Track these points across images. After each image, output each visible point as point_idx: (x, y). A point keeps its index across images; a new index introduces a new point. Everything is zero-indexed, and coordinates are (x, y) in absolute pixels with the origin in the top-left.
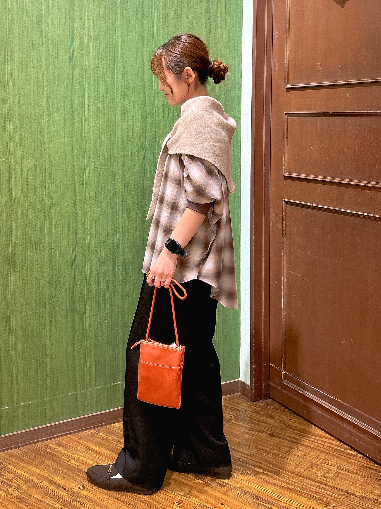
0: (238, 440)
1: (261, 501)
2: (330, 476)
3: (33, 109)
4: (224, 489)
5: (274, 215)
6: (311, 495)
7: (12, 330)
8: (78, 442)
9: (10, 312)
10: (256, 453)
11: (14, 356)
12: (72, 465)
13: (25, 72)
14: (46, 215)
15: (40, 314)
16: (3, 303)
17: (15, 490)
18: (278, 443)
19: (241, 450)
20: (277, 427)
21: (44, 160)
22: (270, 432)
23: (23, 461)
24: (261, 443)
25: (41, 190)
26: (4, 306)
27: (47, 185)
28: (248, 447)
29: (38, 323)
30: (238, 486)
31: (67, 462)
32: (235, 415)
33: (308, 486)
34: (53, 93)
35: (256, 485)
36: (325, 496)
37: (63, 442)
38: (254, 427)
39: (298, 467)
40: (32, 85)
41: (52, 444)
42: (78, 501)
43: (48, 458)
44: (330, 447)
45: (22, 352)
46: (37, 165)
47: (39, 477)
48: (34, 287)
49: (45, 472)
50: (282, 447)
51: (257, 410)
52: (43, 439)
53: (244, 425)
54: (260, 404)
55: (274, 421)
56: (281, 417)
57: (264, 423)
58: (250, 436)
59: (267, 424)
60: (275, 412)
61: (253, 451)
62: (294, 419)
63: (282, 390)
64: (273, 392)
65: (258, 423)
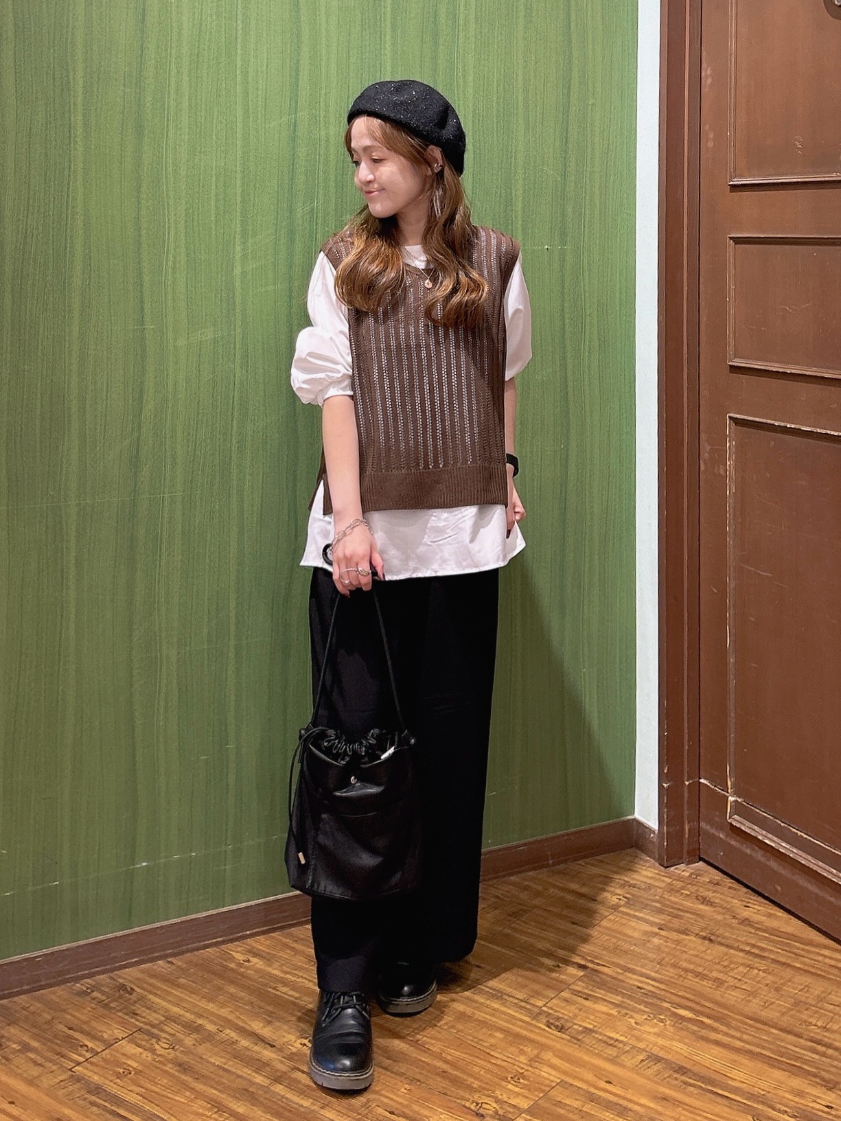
0: (636, 949)
3: (214, 227)
4: (611, 1052)
6: (796, 1066)
8: (293, 949)
9: (156, 647)
10: (676, 977)
11: (162, 748)
12: (284, 995)
13: (200, 152)
16: (143, 626)
18: (723, 958)
19: (643, 970)
20: (718, 922)
21: (232, 328)
22: (704, 934)
23: (179, 986)
24: (686, 956)
27: (237, 379)
28: (658, 963)
30: (641, 1045)
31: (273, 991)
32: (627, 895)
33: (789, 1047)
34: (255, 194)
35: (679, 1045)
36: (827, 1069)
37: (261, 948)
38: (668, 922)
39: (766, 1007)
40: (214, 178)
41: (237, 952)
43: (232, 982)
45: (179, 738)
46: (219, 339)
47: (215, 1019)
49: (229, 1009)
50: (732, 966)
51: (675, 886)
52: (217, 940)
53: (647, 917)
54: (680, 872)
55: (713, 909)
56: (727, 902)
57: (691, 913)
58: (662, 942)
59: (698, 915)
60: (714, 892)
61: (671, 972)
62: (755, 907)
63: (729, 841)
64: (708, 846)
65: (678, 913)
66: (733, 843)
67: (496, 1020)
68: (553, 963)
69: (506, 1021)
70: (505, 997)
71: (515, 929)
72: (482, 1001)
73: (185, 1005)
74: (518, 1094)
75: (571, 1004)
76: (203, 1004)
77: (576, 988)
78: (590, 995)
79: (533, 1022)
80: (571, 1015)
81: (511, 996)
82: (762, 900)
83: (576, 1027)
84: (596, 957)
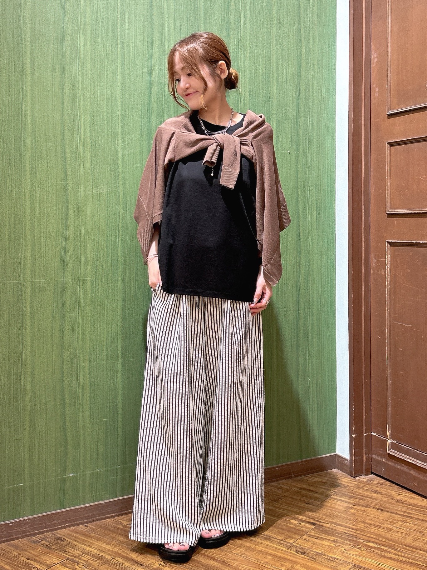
3: (106, 128)
4: (333, 564)
5: (375, 261)
7: (79, 382)
9: (77, 361)
10: (365, 527)
11: (81, 414)
13: (97, 85)
14: (119, 249)
15: (112, 366)
16: (69, 350)
17: (83, 567)
18: (389, 518)
19: (347, 525)
20: (384, 502)
21: (117, 186)
22: (378, 507)
23: (91, 537)
24: (370, 518)
25: (115, 220)
26: (71, 353)
27: (121, 216)
28: (355, 521)
29: (109, 376)
30: (349, 561)
32: (334, 490)
34: (129, 110)
35: (369, 560)
38: (358, 502)
39: (416, 541)
40: (106, 100)
41: (123, 520)
43: (120, 534)
45: (90, 409)
46: (110, 192)
47: (111, 552)
48: (105, 333)
49: (118, 548)
50: (395, 522)
51: (360, 486)
52: (112, 515)
53: (346, 500)
54: (361, 479)
55: (381, 496)
56: (388, 492)
57: (370, 498)
58: (355, 511)
59: (374, 499)
60: (381, 488)
61: (362, 525)
62: (403, 494)
63: (388, 462)
64: (377, 466)
65: (363, 498)
66: (390, 463)
67: (266, 550)
68: (297, 522)
69: (273, 551)
70: (272, 539)
71: (276, 507)
72: (260, 541)
73: (94, 546)
75: (309, 541)
76: (104, 545)
77: (311, 534)
78: (319, 537)
79: (288, 550)
80: (309, 546)
81: (275, 538)
82: (407, 491)
83: (313, 552)
84: (320, 519)
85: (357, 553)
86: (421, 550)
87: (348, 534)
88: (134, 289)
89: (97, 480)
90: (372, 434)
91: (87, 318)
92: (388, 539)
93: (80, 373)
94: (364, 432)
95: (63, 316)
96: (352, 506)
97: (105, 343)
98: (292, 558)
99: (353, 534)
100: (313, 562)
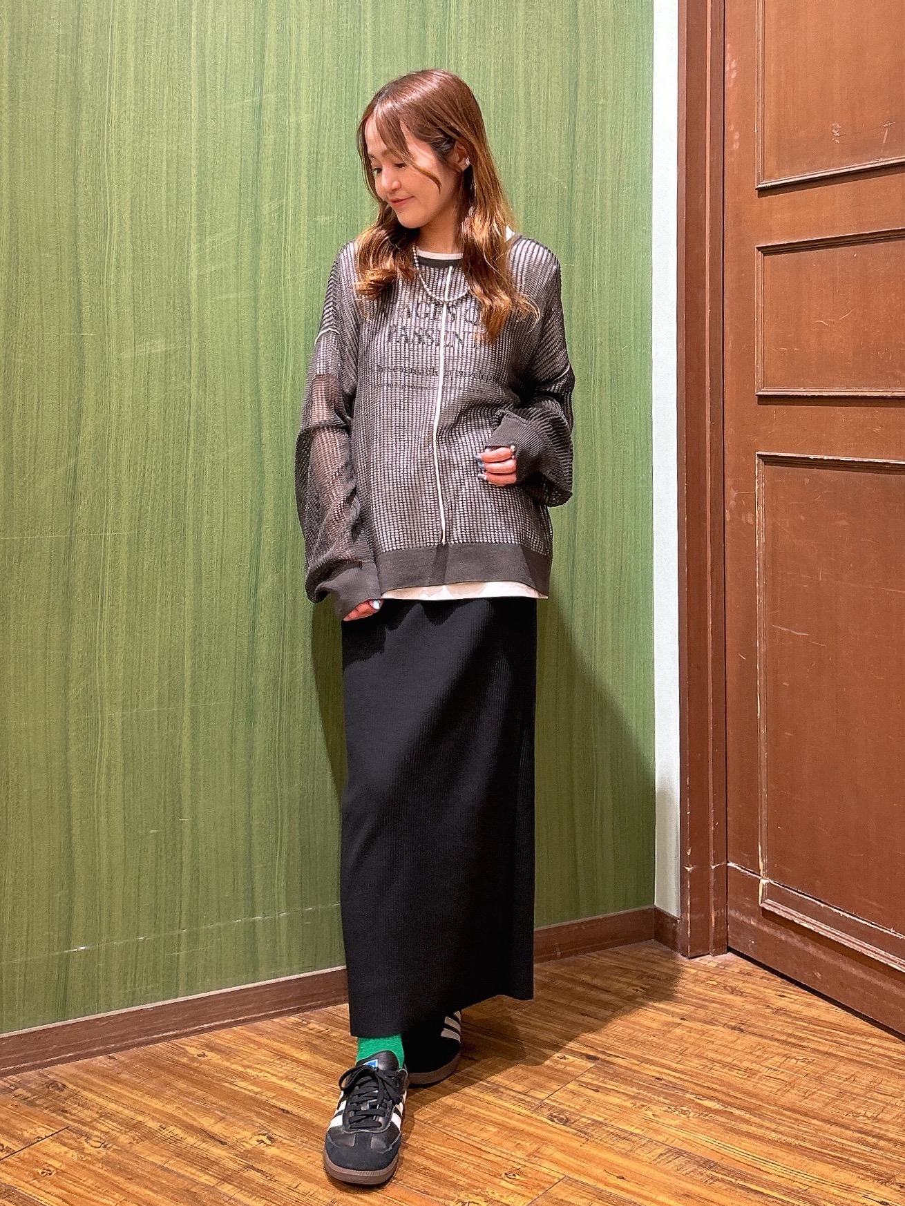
0: (655, 1039)
1: (718, 1173)
2: (887, 1117)
3: (164, 220)
4: (623, 1145)
5: (734, 493)
6: (842, 1158)
7: (101, 752)
8: (256, 1043)
9: (97, 707)
11: (103, 819)
12: (242, 1091)
13: (148, 133)
14: (189, 473)
15: (170, 717)
16: (81, 684)
17: (99, 1145)
18: (755, 1048)
19: (663, 1061)
20: (749, 1012)
21: (187, 340)
22: (733, 1024)
23: (119, 1082)
24: (711, 1046)
25: (180, 410)
26: (84, 691)
27: (193, 401)
28: (681, 1054)
29: (165, 738)
30: (661, 1138)
31: (229, 1086)
32: (644, 986)
33: (834, 1138)
34: (213, 183)
35: (703, 1137)
36: (881, 1161)
37: (220, 1042)
38: (694, 1013)
39: (806, 1098)
40: (165, 163)
41: (192, 1047)
42: (258, 1170)
43: (181, 1077)
44: (886, 1056)
45: (124, 809)
46: (172, 352)
47: (158, 1116)
48: (157, 648)
49: (175, 1105)
50: (766, 1056)
51: (700, 976)
52: (168, 1033)
53: (669, 1008)
54: (706, 963)
55: (742, 999)
56: (759, 992)
57: (718, 1003)
58: (684, 1032)
59: (727, 1005)
60: (744, 982)
61: (694, 1064)
62: (792, 996)
63: (760, 927)
64: (738, 934)
65: (704, 1003)
66: (766, 929)
67: (488, 1113)
68: (559, 1055)
69: (502, 1114)
70: (501, 1089)
72: (475, 1094)
73: (124, 1101)
74: (514, 1192)
75: (578, 1096)
76: (147, 1100)
77: (584, 1079)
78: (600, 1087)
79: (533, 1115)
80: (578, 1107)
81: (508, 1089)
82: (800, 990)
83: (584, 1120)
84: (608, 1048)
85: (677, 1122)
86: (814, 1118)
87: (663, 1082)
88: (220, 553)
89: (136, 959)
90: (729, 864)
91: (120, 617)
92: (748, 1093)
93: (102, 733)
94: (712, 862)
95: (68, 612)
96: (680, 1021)
97: (156, 669)
98: (539, 1132)
99: (675, 1081)
100: (584, 1140)
